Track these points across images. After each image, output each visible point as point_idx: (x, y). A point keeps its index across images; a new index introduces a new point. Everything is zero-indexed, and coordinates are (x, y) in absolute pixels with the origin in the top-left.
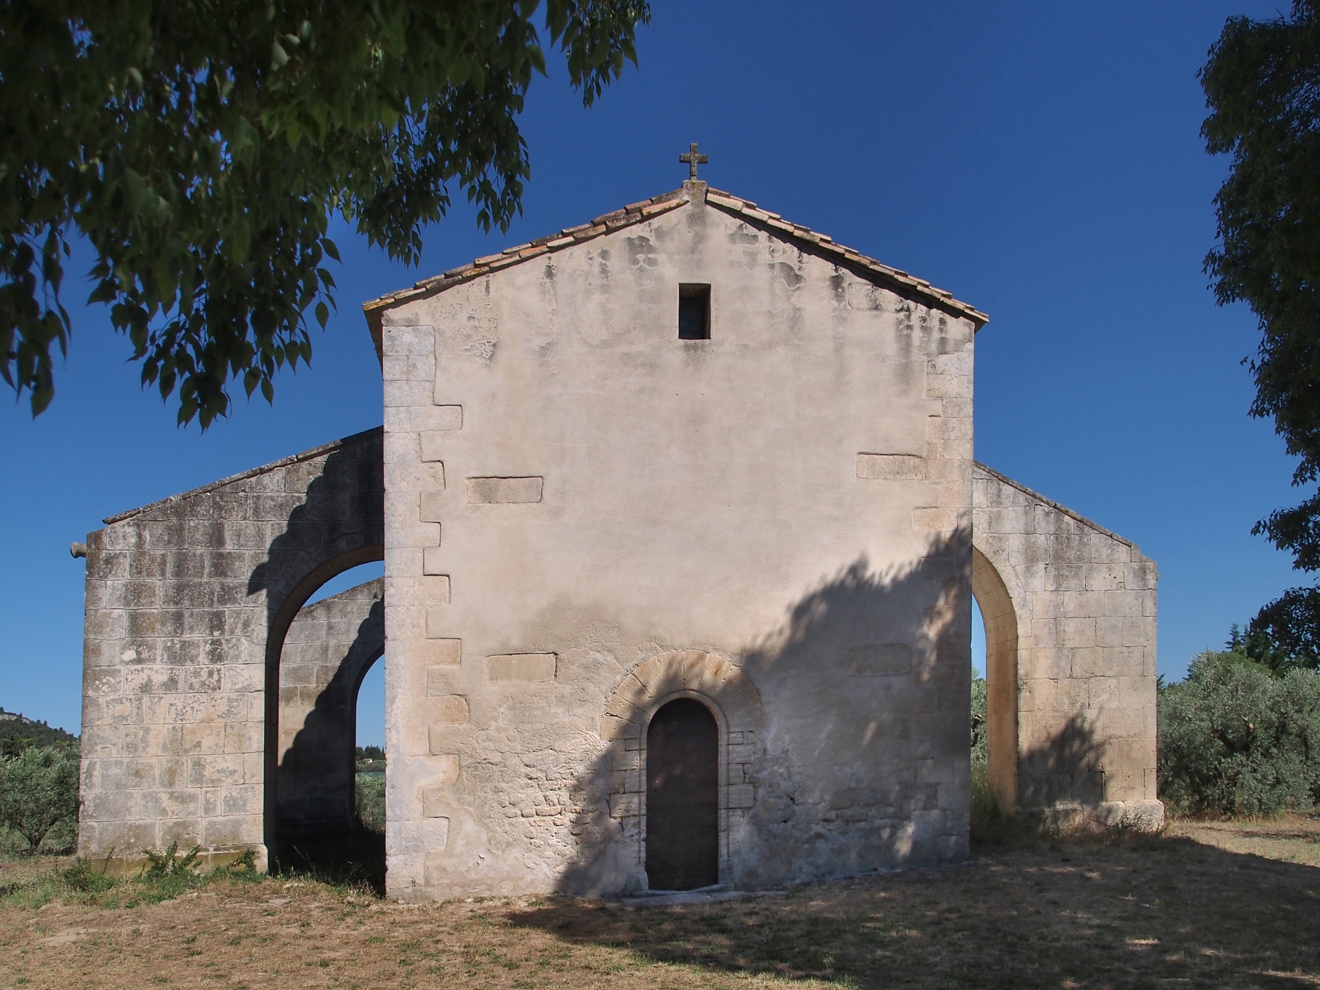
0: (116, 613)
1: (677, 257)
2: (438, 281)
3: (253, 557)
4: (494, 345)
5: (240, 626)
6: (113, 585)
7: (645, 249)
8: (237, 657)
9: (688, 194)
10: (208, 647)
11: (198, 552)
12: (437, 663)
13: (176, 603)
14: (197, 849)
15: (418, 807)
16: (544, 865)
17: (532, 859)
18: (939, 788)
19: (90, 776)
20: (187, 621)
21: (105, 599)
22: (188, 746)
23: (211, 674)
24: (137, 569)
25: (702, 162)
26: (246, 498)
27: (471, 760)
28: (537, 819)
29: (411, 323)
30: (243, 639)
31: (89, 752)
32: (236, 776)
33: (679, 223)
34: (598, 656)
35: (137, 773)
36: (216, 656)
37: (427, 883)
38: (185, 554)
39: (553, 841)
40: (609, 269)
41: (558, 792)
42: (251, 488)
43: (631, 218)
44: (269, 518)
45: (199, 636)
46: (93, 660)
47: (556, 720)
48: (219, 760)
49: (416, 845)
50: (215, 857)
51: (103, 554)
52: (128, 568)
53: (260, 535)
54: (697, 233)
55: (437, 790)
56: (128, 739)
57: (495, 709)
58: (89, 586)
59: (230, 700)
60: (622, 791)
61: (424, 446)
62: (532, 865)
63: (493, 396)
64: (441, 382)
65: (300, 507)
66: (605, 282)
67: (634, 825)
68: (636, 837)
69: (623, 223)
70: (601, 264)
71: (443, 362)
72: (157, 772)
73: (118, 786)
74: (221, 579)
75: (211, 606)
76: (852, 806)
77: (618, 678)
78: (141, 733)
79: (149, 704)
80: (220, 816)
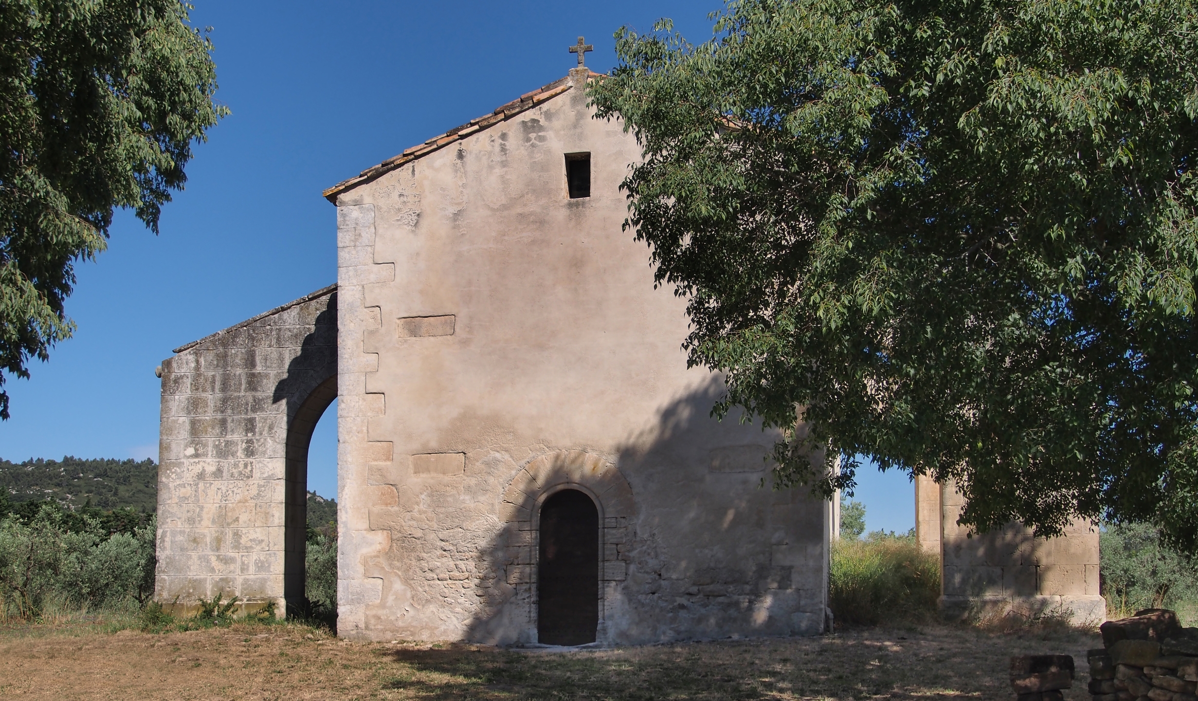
0: (181, 419)
1: (562, 132)
2: (376, 170)
3: (276, 376)
4: (418, 215)
5: (266, 429)
6: (180, 398)
7: (537, 129)
8: (264, 453)
9: (572, 80)
10: (244, 446)
11: (237, 373)
12: (375, 460)
13: (222, 412)
14: (235, 599)
15: (361, 569)
16: (454, 619)
17: (445, 613)
18: (793, 570)
19: (163, 541)
20: (230, 425)
21: (174, 409)
22: (230, 521)
23: (246, 466)
24: (196, 387)
25: (588, 50)
26: (271, 330)
27: (399, 535)
28: (449, 582)
29: (357, 203)
30: (268, 439)
31: (163, 523)
32: (263, 545)
33: (564, 104)
34: (497, 455)
35: (195, 540)
36: (250, 452)
37: (367, 628)
38: (228, 375)
39: (462, 600)
40: (507, 147)
41: (466, 562)
42: (275, 322)
43: (524, 106)
44: (288, 344)
45: (237, 437)
46: (166, 454)
47: (464, 505)
48: (251, 532)
49: (358, 599)
50: (247, 605)
51: (173, 376)
52: (189, 386)
53: (281, 359)
54: (578, 112)
55: (375, 557)
56: (189, 514)
57: (418, 496)
58: (164, 400)
59: (259, 486)
60: (516, 562)
61: (366, 296)
62: (445, 618)
63: (418, 254)
64: (379, 246)
65: (310, 335)
66: (504, 158)
67: (526, 590)
68: (526, 600)
69: (517, 110)
70: (501, 144)
71: (380, 231)
72: (208, 540)
73: (182, 549)
74: (253, 393)
75: (246, 413)
76: (712, 583)
77: (513, 472)
78: (198, 510)
79: (203, 488)
80: (252, 574)
